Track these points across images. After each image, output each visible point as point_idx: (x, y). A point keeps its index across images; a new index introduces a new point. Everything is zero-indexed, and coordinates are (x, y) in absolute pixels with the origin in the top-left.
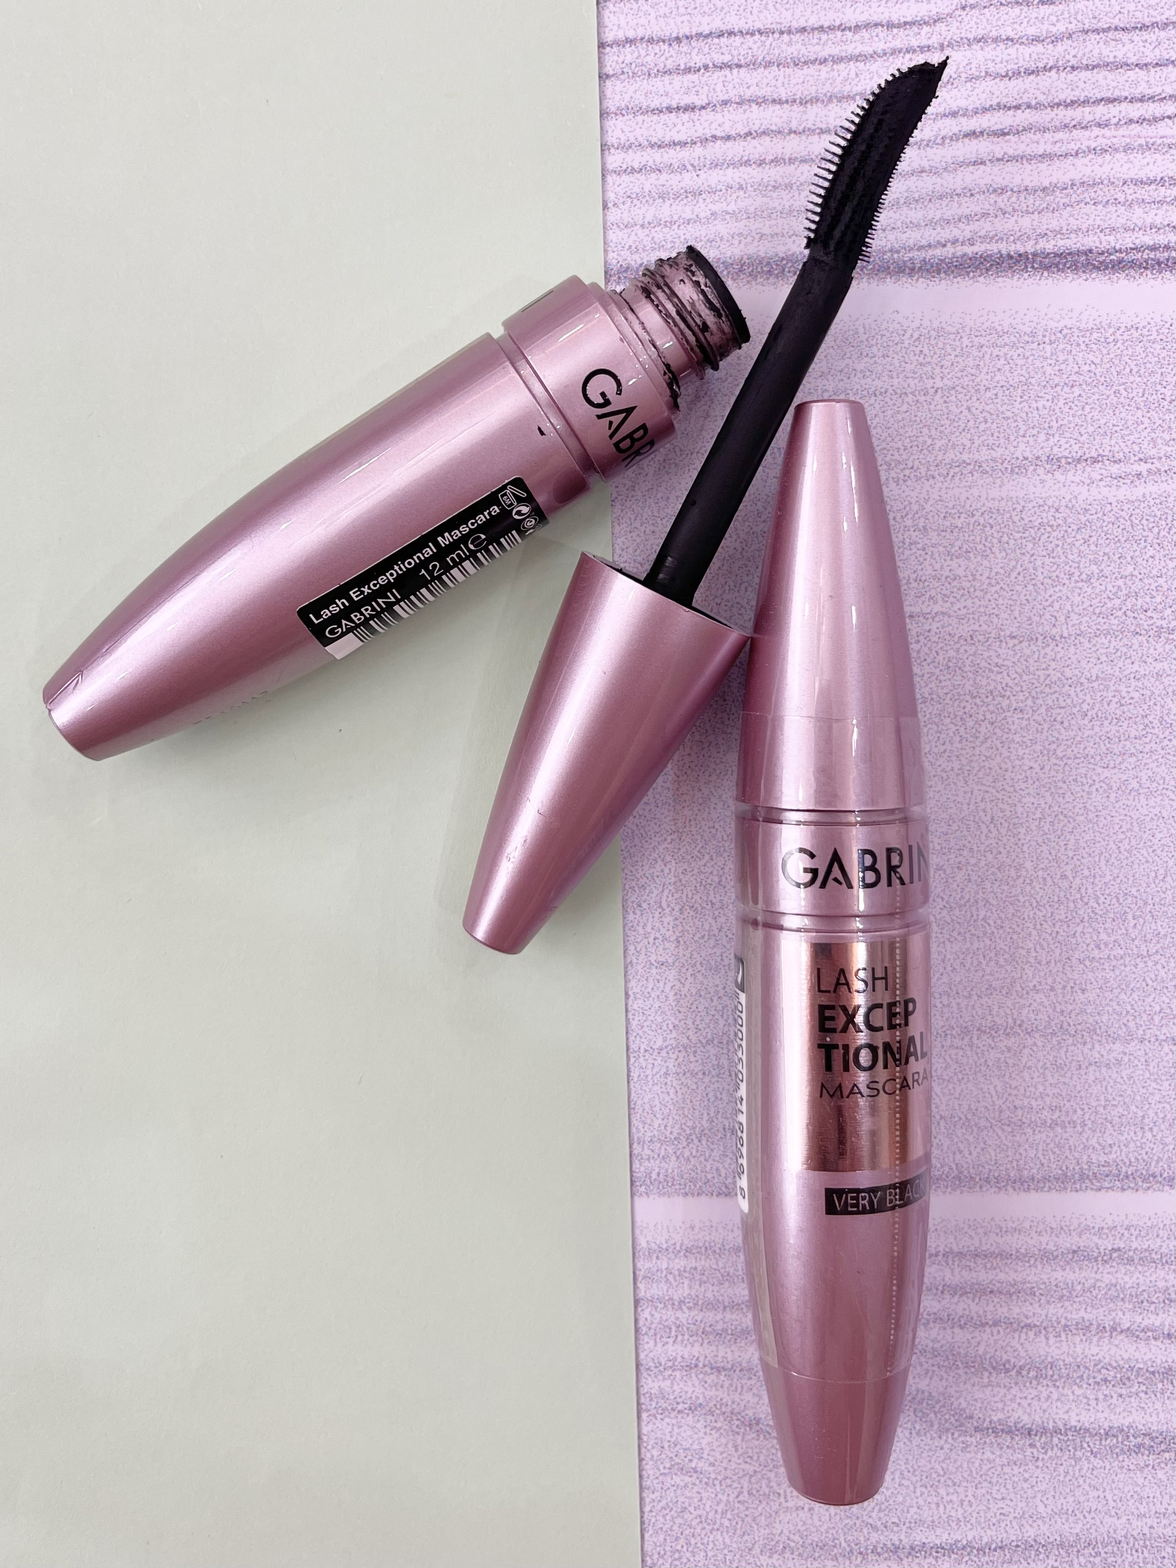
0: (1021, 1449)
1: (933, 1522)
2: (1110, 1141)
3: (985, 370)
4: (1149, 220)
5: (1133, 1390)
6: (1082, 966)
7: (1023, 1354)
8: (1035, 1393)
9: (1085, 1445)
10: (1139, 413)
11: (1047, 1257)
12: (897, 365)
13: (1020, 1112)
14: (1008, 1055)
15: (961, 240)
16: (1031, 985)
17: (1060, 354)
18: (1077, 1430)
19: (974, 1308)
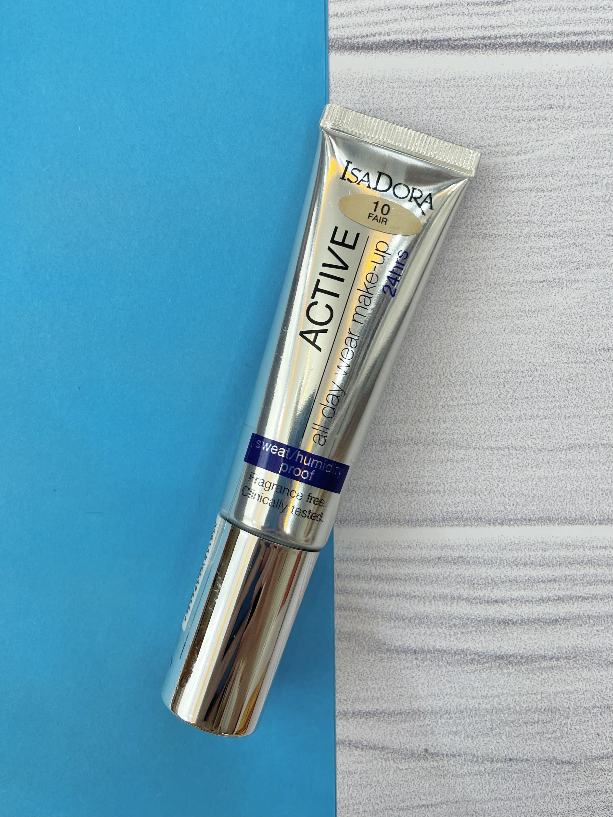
0: (411, 661)
1: (365, 699)
2: (458, 501)
3: (395, 101)
4: (480, 24)
5: (469, 630)
6: (444, 409)
7: (412, 611)
8: (418, 631)
9: (444, 659)
10: (475, 123)
11: (425, 561)
12: (350, 97)
13: (411, 485)
14: (405, 455)
15: (383, 33)
16: (417, 419)
17: (434, 92)
18: (439, 651)
19: (387, 587)
